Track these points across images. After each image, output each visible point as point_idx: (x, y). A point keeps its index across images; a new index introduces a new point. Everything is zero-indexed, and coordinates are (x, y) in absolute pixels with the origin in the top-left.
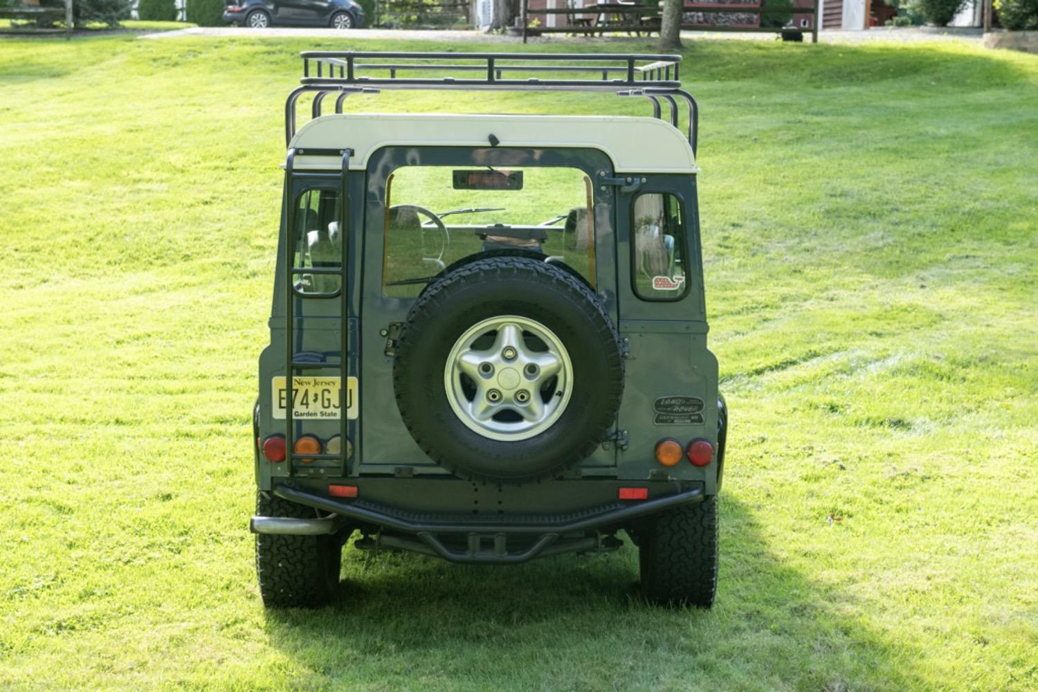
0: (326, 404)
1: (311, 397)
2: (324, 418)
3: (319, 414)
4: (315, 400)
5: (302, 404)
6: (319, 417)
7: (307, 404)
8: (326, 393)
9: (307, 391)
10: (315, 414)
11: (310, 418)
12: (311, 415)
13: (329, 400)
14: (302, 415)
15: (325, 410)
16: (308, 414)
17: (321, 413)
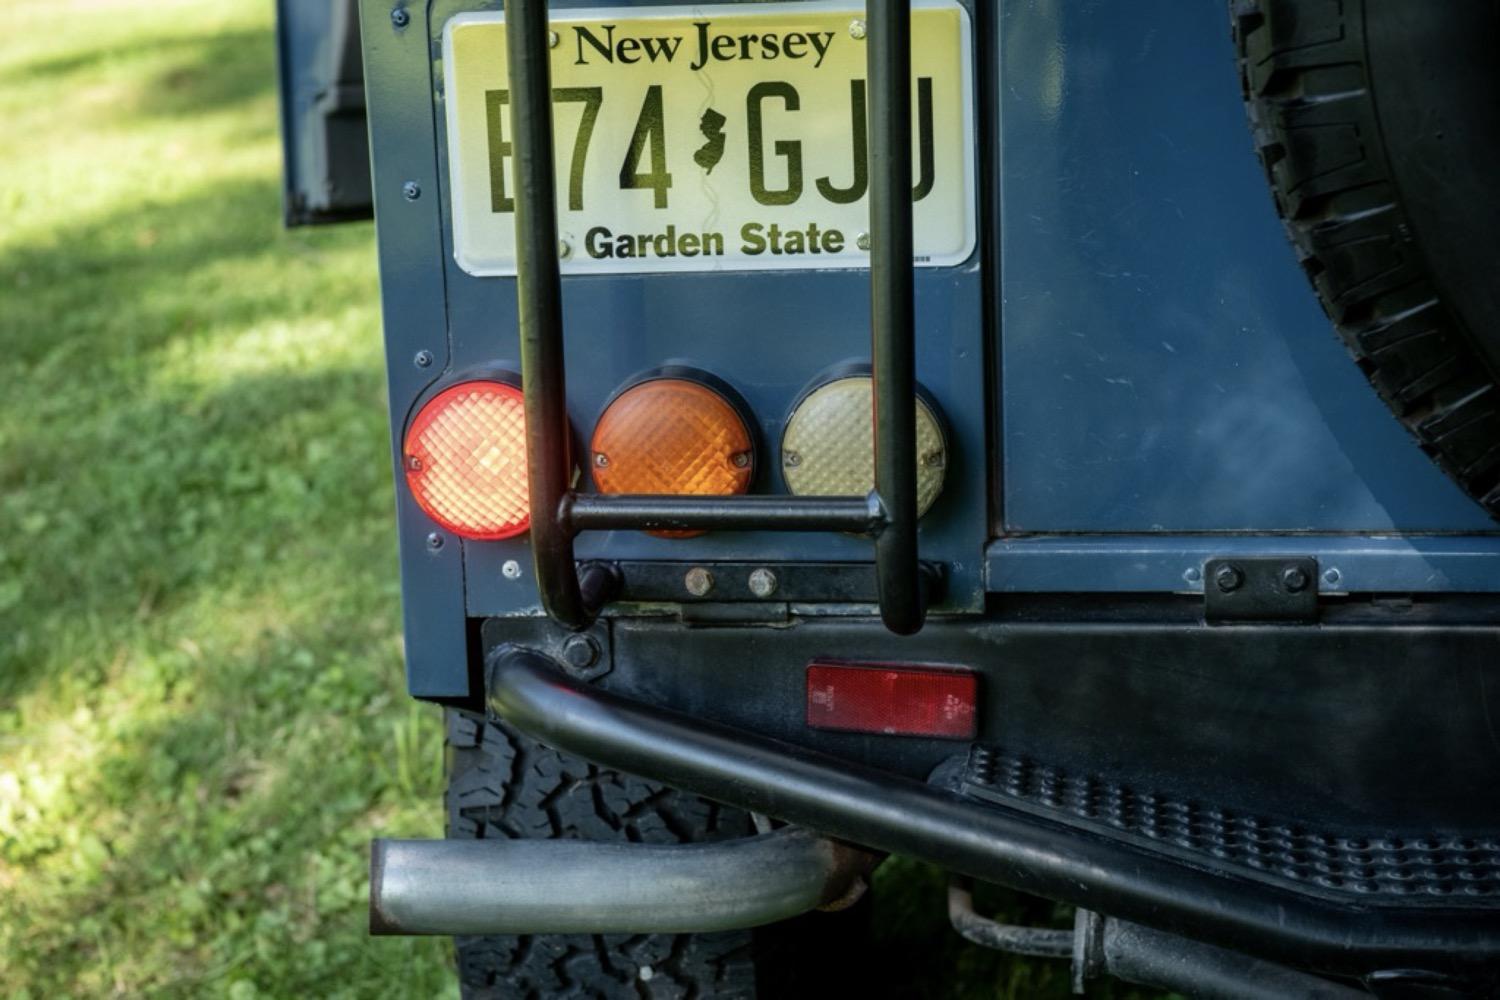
0: (776, 175)
1: (683, 135)
2: (767, 262)
3: (734, 243)
4: (709, 156)
5: (628, 179)
6: (734, 260)
7: (661, 183)
8: (772, 106)
9: (655, 95)
10: (713, 243)
11: (679, 264)
12: (687, 245)
13: (791, 150)
14: (628, 246)
15: (768, 216)
16: (670, 241)
17: (745, 232)
